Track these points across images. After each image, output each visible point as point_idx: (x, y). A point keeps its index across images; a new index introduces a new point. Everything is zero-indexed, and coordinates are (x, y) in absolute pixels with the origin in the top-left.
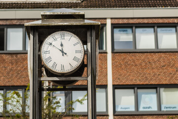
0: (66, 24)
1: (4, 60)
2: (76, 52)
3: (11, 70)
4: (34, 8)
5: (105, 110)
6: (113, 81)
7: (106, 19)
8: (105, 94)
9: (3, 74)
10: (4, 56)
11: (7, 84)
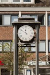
0: (27, 22)
1: (2, 29)
2: (31, 33)
3: (5, 33)
4: (15, 6)
5: (44, 50)
6: (48, 38)
7: (45, 11)
8: (44, 43)
9: (2, 35)
10: (2, 27)
11: (4, 39)
